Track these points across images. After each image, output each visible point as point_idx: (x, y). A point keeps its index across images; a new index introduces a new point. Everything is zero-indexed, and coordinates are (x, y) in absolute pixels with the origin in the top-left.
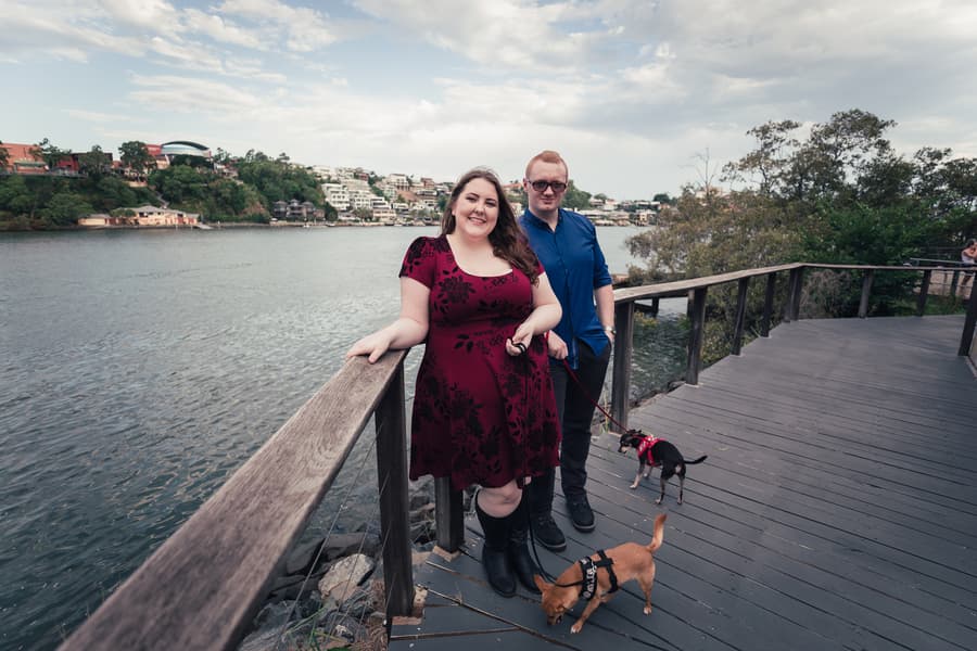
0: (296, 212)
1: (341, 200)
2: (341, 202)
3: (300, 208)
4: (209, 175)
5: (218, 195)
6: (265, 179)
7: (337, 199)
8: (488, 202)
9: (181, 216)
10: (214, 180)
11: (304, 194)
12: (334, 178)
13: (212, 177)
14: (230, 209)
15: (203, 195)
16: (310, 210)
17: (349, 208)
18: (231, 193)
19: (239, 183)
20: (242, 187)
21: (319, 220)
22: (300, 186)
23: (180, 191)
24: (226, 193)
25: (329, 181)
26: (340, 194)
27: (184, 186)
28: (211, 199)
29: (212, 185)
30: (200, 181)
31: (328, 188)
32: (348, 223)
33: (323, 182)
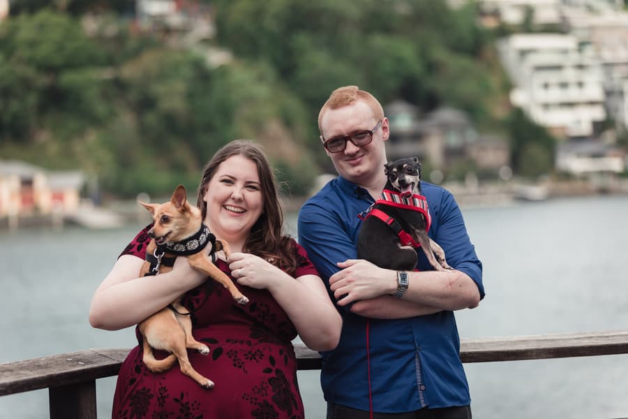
0: (406, 149)
1: (573, 94)
2: (570, 105)
3: (417, 137)
4: (120, 39)
5: (146, 104)
6: (302, 40)
7: (555, 95)
8: (248, 185)
9: (27, 183)
10: (136, 53)
11: (436, 84)
12: (546, 15)
13: (132, 44)
14: (183, 153)
15: (100, 109)
16: (454, 140)
17: (600, 127)
18: (190, 96)
19: (217, 58)
20: (223, 71)
21: (487, 176)
22: (423, 53)
23: (32, 100)
24: (173, 96)
25: (528, 26)
26: (570, 75)
27: (43, 81)
28: (126, 122)
29: (129, 71)
30: (93, 61)
31: (524, 53)
32: (596, 182)
33: (504, 31)
